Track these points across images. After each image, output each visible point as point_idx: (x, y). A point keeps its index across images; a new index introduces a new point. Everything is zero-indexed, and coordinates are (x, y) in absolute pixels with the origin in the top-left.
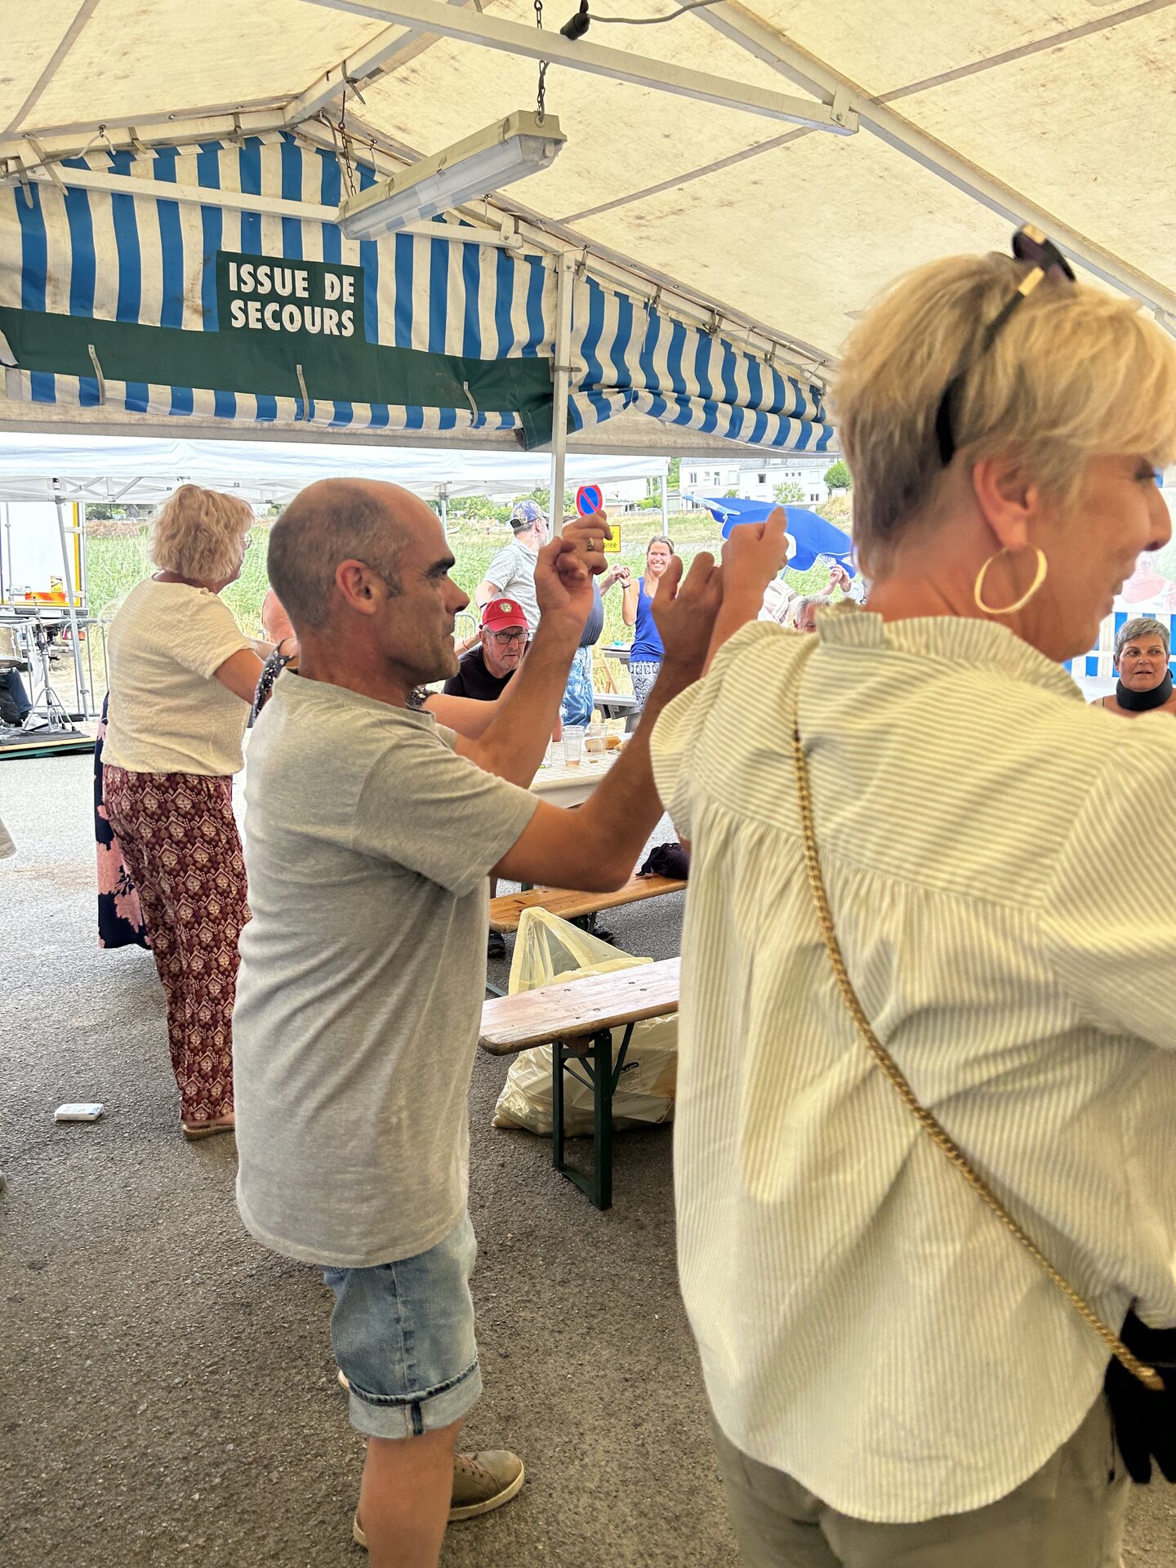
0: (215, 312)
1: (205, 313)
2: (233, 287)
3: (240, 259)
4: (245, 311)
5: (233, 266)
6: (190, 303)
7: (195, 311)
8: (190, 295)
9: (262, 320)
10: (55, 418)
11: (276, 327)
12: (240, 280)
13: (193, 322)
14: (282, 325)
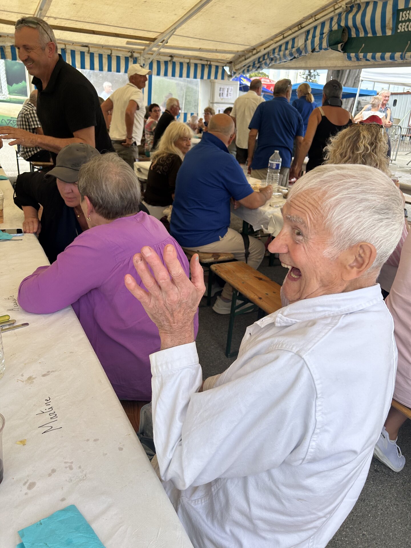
0: (395, 29)
1: (392, 30)
2: (400, 20)
3: (402, 10)
4: (401, 26)
5: (401, 13)
6: (388, 27)
7: (390, 29)
8: (388, 25)
9: (404, 29)
10: (357, 65)
11: (406, 30)
12: (403, 17)
13: (389, 33)
14: (408, 30)
